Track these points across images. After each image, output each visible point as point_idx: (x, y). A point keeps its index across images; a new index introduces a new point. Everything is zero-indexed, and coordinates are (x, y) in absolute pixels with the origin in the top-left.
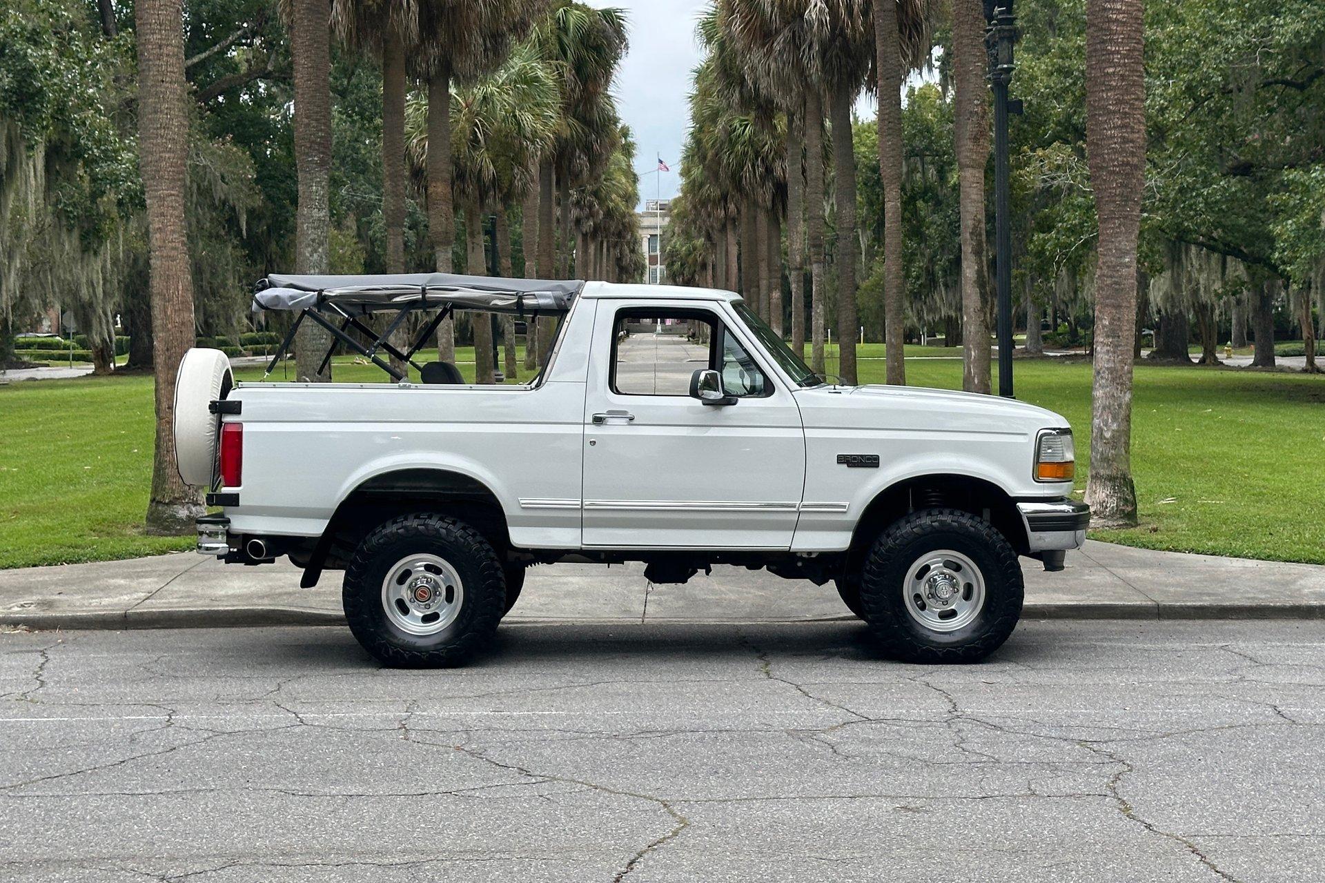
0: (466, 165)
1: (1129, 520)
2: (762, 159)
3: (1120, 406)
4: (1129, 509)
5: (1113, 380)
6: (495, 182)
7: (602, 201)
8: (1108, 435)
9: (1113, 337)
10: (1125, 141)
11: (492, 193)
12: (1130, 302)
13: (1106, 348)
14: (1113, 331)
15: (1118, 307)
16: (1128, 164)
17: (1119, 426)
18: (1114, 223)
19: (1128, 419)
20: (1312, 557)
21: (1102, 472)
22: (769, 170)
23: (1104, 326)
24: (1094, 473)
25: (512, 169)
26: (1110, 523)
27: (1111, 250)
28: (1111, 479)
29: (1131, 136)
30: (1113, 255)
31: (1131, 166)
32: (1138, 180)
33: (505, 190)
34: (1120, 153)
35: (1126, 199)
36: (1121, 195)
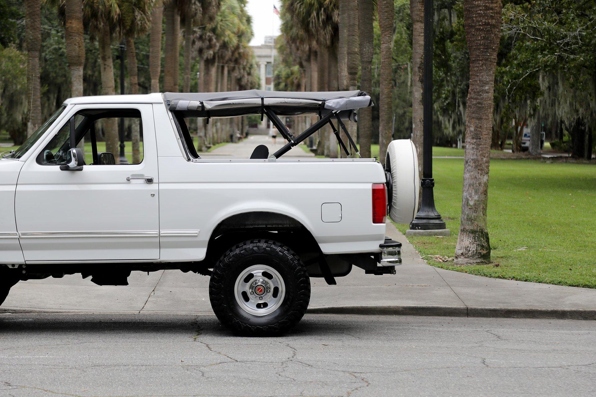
0: (98, 8)
1: (484, 259)
2: (325, 9)
3: (480, 184)
4: (485, 252)
5: (476, 167)
6: (121, 20)
7: (218, 37)
8: (472, 203)
9: (477, 139)
10: (487, 8)
11: (118, 29)
12: (488, 116)
13: (472, 146)
14: (477, 134)
15: (480, 119)
16: (488, 24)
17: (479, 197)
18: (479, 64)
19: (485, 193)
20: (587, 283)
21: (467, 227)
22: (329, 18)
23: (471, 132)
24: (462, 228)
25: (134, 12)
26: (472, 261)
27: (476, 81)
28: (473, 232)
29: (491, 5)
30: (478, 85)
31: (491, 25)
32: (495, 35)
33: (128, 27)
34: (484, 17)
35: (487, 48)
36: (484, 45)
